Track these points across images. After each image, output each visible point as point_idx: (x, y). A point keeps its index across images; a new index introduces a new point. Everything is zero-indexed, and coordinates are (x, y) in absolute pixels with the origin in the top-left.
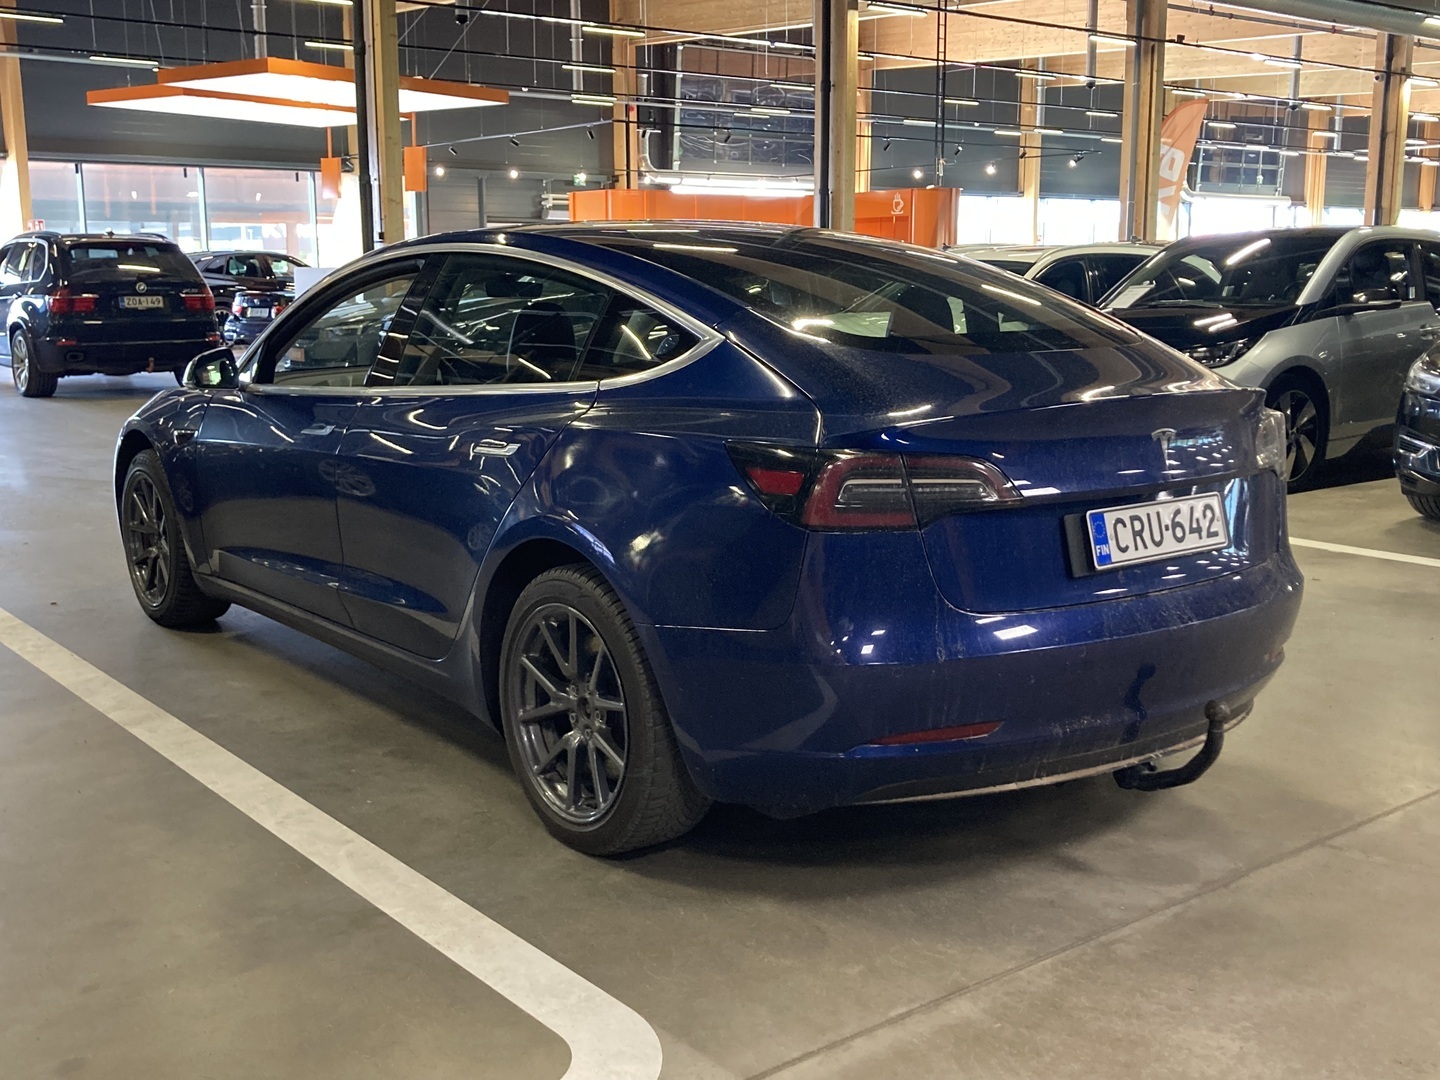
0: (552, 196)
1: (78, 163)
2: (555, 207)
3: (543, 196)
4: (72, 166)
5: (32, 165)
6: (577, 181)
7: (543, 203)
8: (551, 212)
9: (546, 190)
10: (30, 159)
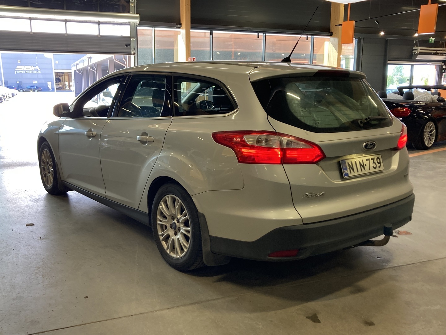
0: (419, 48)
1: (211, 30)
2: (421, 54)
3: (414, 48)
4: (209, 31)
5: (191, 30)
6: (431, 41)
7: (413, 51)
8: (419, 56)
9: (416, 45)
10: (192, 28)
